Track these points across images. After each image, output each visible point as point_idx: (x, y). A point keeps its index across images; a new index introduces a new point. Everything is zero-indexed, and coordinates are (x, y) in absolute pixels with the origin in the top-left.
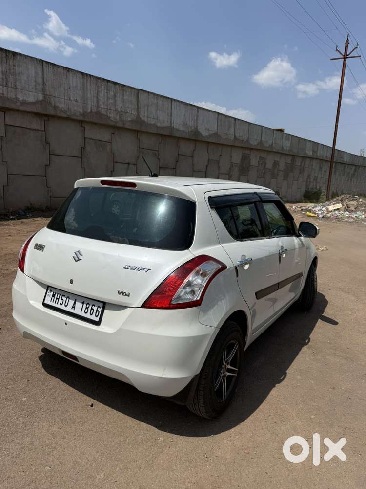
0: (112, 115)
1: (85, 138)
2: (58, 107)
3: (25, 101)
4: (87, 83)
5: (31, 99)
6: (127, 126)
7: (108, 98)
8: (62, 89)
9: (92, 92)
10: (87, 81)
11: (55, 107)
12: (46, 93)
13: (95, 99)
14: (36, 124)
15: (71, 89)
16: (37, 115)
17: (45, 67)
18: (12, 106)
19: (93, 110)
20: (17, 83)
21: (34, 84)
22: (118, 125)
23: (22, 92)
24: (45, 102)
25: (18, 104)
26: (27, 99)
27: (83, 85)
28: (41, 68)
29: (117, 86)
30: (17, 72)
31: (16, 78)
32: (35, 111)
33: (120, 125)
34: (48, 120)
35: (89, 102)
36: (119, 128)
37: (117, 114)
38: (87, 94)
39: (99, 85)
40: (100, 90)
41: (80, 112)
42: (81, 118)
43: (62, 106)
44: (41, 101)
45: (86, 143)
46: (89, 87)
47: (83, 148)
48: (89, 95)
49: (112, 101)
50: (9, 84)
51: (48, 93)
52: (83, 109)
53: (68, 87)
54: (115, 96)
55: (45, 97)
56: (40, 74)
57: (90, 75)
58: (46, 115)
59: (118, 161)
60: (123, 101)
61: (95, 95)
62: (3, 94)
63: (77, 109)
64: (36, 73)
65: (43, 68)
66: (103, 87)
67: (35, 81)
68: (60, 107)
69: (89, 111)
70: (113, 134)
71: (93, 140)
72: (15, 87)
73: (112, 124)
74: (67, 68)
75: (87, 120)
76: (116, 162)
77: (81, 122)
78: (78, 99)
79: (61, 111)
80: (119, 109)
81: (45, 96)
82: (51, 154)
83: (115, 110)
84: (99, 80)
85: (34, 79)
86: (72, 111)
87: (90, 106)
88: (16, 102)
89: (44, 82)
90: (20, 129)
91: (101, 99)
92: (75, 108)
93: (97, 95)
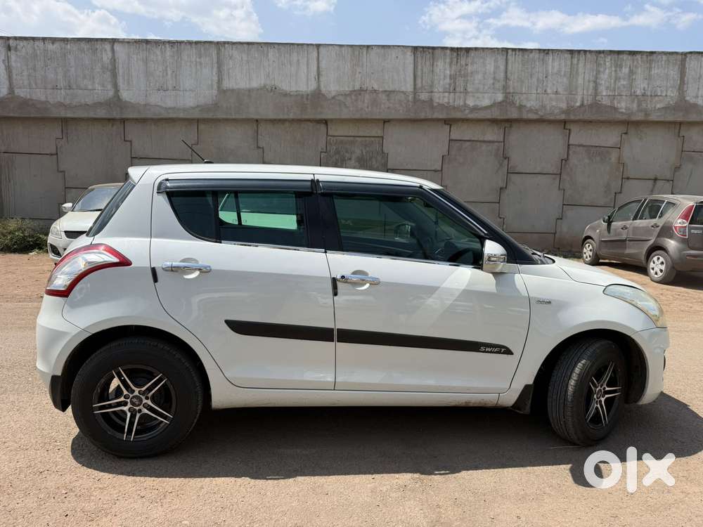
0: (623, 105)
1: (569, 145)
2: (525, 106)
3: (478, 106)
4: (578, 64)
5: (486, 102)
6: (653, 117)
7: (617, 79)
8: (535, 80)
9: (587, 76)
10: (578, 60)
11: (521, 107)
12: (508, 91)
13: (592, 85)
14: (492, 134)
15: (549, 77)
16: (494, 121)
17: (509, 57)
18: (458, 115)
19: (585, 102)
20: (468, 85)
21: (492, 81)
22: (634, 118)
23: (474, 96)
24: (507, 102)
25: (467, 111)
26: (479, 104)
27: (571, 69)
28: (504, 61)
29: (639, 57)
30: (469, 71)
31: (467, 80)
32: (489, 117)
33: (640, 117)
34: (511, 126)
35: (580, 91)
36: (637, 124)
37: (633, 102)
38: (577, 80)
39: (602, 62)
40: (602, 69)
41: (560, 108)
42: (563, 117)
43: (532, 103)
44: (500, 103)
45: (570, 152)
46: (581, 70)
47: (565, 161)
48: (580, 81)
49: (625, 83)
50: (458, 89)
51: (512, 91)
52: (568, 104)
53: (545, 76)
54: (631, 72)
55: (506, 97)
56: (502, 67)
57: (585, 51)
58: (508, 121)
59: (631, 177)
60: (649, 78)
61: (592, 79)
62: (449, 103)
63: (555, 104)
64: (497, 67)
65: (507, 59)
66: (607, 64)
67: (494, 78)
68: (528, 105)
69: (578, 104)
70: (626, 133)
71: (584, 146)
72: (466, 92)
73: (624, 117)
74: (544, 50)
75: (572, 117)
76: (628, 178)
77: (565, 122)
78: (560, 90)
79: (530, 110)
80: (638, 92)
81: (507, 94)
82: (511, 172)
83: (631, 95)
84: (602, 55)
85: (492, 76)
86: (548, 108)
87: (582, 95)
88: (465, 110)
89: (506, 78)
90: (468, 143)
91: (603, 82)
92: (554, 104)
93: (596, 78)
